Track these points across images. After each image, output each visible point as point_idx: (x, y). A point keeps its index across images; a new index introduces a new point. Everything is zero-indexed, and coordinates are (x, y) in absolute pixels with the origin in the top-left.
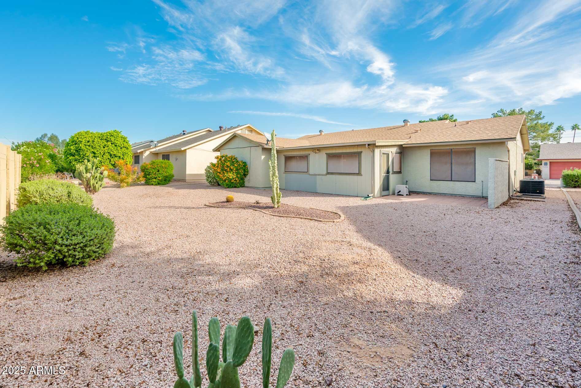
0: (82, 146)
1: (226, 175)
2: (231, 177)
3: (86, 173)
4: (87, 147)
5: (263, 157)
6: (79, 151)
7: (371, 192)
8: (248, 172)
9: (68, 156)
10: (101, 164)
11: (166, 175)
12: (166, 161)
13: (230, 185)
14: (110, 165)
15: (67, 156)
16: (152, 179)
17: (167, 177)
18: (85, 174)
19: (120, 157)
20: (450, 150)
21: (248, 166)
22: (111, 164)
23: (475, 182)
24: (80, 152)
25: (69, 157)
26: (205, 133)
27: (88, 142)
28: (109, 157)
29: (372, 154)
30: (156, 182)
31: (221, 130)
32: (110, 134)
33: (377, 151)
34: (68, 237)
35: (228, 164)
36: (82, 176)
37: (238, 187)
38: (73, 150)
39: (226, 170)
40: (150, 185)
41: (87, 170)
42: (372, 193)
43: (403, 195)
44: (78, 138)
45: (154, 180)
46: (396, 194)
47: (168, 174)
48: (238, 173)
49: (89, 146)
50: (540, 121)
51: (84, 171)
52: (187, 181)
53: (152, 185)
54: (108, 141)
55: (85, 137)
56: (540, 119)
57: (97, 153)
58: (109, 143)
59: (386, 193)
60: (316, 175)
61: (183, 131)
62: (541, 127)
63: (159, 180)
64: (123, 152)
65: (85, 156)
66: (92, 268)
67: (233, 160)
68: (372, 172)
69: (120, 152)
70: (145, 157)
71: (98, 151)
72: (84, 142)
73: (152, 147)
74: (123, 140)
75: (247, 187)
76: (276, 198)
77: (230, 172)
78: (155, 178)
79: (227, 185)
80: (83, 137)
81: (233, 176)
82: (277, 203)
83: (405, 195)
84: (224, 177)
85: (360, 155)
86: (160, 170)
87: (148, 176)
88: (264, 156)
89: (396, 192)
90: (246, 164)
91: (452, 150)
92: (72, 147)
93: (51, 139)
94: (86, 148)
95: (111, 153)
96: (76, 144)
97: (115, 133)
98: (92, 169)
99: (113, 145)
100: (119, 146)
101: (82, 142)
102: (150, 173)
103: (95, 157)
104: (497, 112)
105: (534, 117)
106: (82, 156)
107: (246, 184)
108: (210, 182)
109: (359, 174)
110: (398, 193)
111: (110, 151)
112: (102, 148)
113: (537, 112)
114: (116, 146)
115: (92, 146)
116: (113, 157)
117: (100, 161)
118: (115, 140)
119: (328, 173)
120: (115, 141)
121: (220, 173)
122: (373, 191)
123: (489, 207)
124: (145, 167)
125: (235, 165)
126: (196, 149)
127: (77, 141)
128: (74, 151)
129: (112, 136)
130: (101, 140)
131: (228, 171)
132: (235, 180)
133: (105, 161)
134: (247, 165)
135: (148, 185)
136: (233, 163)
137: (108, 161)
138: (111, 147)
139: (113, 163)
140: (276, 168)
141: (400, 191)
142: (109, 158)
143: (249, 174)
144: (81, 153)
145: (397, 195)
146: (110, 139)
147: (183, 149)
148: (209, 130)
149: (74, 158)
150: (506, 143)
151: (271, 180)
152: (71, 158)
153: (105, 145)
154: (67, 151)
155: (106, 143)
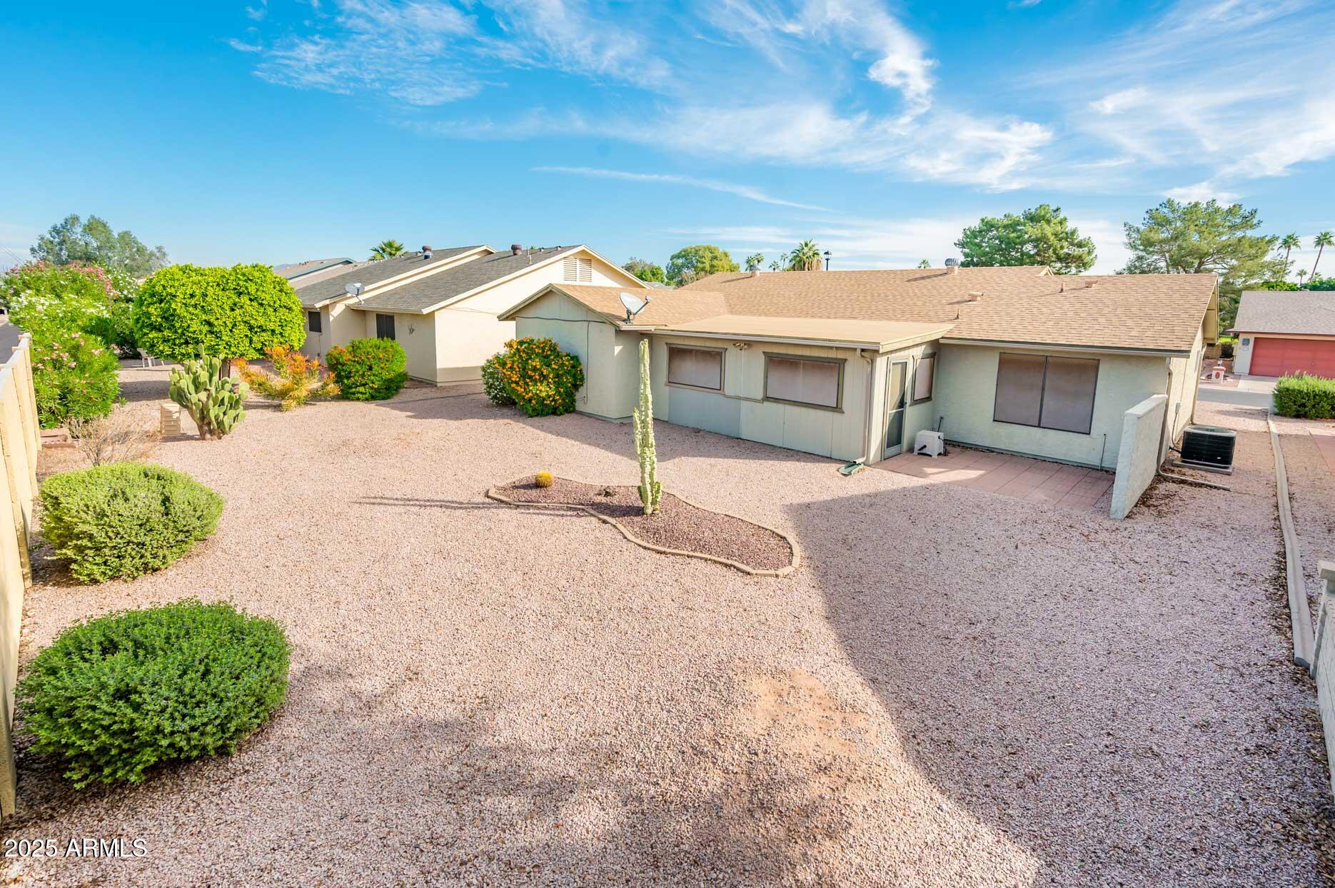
0: (177, 306)
1: (531, 388)
2: (544, 394)
3: (197, 392)
4: (191, 309)
5: (618, 349)
6: (171, 318)
7: (861, 450)
8: (582, 380)
9: (145, 331)
10: (230, 350)
11: (388, 377)
12: (387, 342)
13: (542, 410)
14: (252, 350)
15: (142, 331)
16: (356, 388)
17: (391, 381)
18: (194, 394)
19: (273, 331)
20: (1044, 359)
21: (583, 366)
22: (254, 348)
23: (1089, 434)
24: (173, 320)
25: (147, 334)
26: (477, 257)
27: (192, 296)
28: (249, 333)
29: (869, 369)
30: (365, 394)
31: (515, 254)
32: (244, 275)
33: (881, 363)
34: (185, 711)
35: (537, 363)
36: (187, 399)
37: (561, 414)
38: (157, 316)
39: (530, 377)
40: (353, 400)
41: (197, 385)
42: (863, 456)
43: (930, 456)
44: (164, 286)
45: (361, 389)
46: (916, 451)
47: (392, 374)
48: (558, 385)
49: (195, 306)
50: (1250, 233)
51: (192, 388)
52: (439, 385)
53: (358, 399)
54: (241, 293)
55: (183, 285)
56: (1252, 227)
57: (216, 323)
58: (245, 299)
59: (894, 450)
60: (739, 398)
61: (425, 249)
62: (1251, 247)
63: (372, 388)
64: (281, 319)
65: (188, 331)
66: (246, 758)
67: (549, 352)
68: (866, 405)
69: (273, 318)
70: (336, 319)
71: (218, 319)
72: (182, 296)
73: (349, 295)
74: (278, 288)
75: (581, 413)
76: (650, 494)
77: (542, 382)
78: (364, 385)
79: (533, 410)
80: (176, 284)
81: (547, 391)
82: (652, 504)
83: (935, 456)
84: (527, 394)
85: (842, 366)
86: (375, 368)
87: (346, 381)
88: (620, 347)
89: (917, 447)
90: (578, 360)
91: (1049, 359)
92: (152, 310)
93: (90, 228)
94: (187, 311)
95: (252, 322)
96: (161, 301)
97: (257, 274)
98: (210, 381)
99: (255, 304)
100: (270, 306)
101: (175, 296)
102: (350, 372)
103: (212, 333)
104: (1158, 207)
105: (1238, 221)
106: (180, 331)
107: (579, 406)
108: (495, 397)
109: (837, 409)
110: (920, 450)
111: (248, 318)
112: (228, 312)
113: (1246, 209)
114: (261, 305)
115: (203, 307)
116: (256, 332)
117: (227, 344)
118: (257, 290)
119: (767, 398)
120: (259, 293)
121: (517, 383)
122: (865, 451)
123: (1112, 517)
124: (337, 360)
125: (553, 366)
126: (458, 310)
127: (164, 294)
128: (159, 320)
129: (251, 280)
130: (223, 290)
131: (536, 379)
132: (553, 400)
133: (238, 343)
134: (580, 364)
135: (348, 399)
136: (546, 361)
137: (246, 342)
138: (251, 308)
139: (259, 346)
140: (650, 426)
141: (925, 446)
142: (246, 336)
143: (585, 385)
144: (177, 325)
145: (919, 454)
146: (247, 288)
147: (425, 311)
148: (486, 251)
149: (160, 335)
150: (1168, 359)
151: (639, 453)
152: (153, 334)
153: (235, 304)
154: (140, 318)
155: (237, 300)
